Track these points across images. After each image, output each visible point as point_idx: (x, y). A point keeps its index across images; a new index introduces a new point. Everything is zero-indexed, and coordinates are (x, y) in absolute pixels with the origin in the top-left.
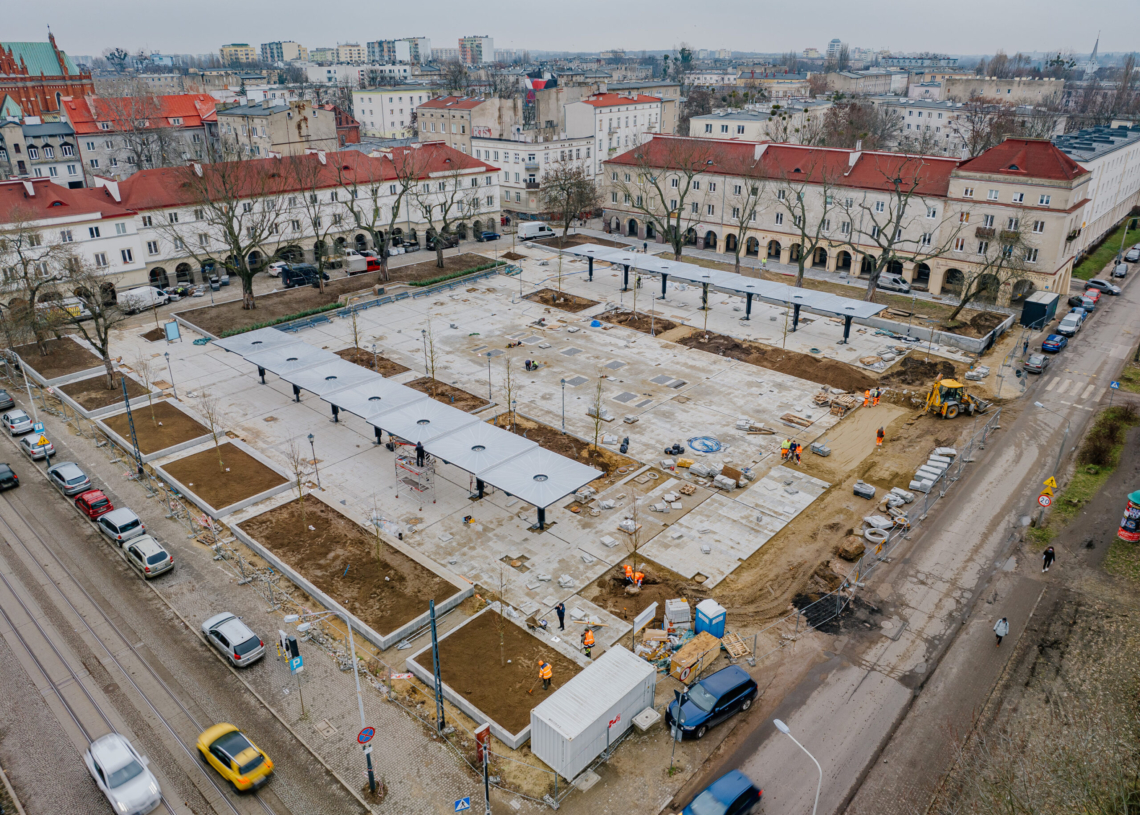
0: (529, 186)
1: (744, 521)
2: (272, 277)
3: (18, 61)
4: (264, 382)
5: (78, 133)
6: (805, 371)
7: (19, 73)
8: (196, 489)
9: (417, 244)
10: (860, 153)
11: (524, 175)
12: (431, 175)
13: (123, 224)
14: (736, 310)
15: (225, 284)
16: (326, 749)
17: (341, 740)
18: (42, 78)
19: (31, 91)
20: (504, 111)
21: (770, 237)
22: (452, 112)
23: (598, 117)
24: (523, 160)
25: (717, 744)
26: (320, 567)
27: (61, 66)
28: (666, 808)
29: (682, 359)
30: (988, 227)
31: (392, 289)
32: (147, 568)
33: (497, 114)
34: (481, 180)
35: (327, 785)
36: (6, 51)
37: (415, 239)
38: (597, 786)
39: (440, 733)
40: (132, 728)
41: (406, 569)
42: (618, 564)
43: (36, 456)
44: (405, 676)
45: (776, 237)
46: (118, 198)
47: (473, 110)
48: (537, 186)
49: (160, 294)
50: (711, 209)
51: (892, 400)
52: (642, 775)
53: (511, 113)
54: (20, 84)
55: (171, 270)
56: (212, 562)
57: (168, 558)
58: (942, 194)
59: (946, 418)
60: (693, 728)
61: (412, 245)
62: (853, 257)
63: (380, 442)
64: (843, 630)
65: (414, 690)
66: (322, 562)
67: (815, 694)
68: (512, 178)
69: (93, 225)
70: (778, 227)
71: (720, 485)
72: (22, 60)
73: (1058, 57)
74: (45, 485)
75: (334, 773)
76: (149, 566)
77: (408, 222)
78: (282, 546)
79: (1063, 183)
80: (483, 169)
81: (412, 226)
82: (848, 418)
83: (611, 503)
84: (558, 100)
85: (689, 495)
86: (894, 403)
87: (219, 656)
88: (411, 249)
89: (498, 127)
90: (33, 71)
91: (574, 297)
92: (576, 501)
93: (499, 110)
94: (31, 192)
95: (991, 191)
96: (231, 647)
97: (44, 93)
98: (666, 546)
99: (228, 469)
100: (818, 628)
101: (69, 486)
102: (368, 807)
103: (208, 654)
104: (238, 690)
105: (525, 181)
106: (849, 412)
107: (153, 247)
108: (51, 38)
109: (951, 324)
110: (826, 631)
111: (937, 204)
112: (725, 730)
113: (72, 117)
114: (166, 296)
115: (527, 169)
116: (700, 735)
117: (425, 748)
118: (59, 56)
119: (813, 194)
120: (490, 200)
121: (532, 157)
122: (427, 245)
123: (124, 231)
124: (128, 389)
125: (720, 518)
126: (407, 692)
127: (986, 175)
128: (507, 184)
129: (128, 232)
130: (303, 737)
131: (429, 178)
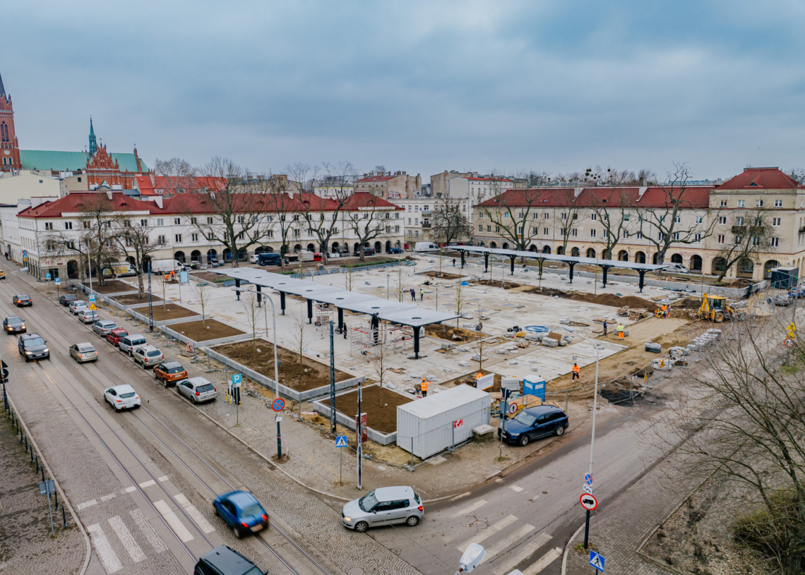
0: (424, 226)
1: (563, 360)
2: (253, 263)
3: (114, 162)
4: (239, 299)
5: (142, 195)
6: (611, 302)
7: (113, 168)
8: (186, 334)
9: (347, 252)
10: (646, 188)
11: (421, 219)
12: (359, 208)
13: (162, 220)
14: (563, 279)
15: (221, 265)
16: (250, 439)
17: (261, 436)
18: (127, 173)
19: (118, 178)
20: (410, 184)
21: (587, 246)
22: (376, 183)
23: (471, 186)
24: (421, 209)
25: (537, 449)
26: (261, 365)
27: (138, 167)
28: (496, 476)
29: (521, 297)
30: (740, 225)
31: (328, 268)
32: (146, 359)
33: (405, 185)
34: (392, 214)
35: (247, 454)
36: (109, 156)
37: (347, 248)
38: (443, 463)
39: (332, 435)
40: (120, 424)
41: (319, 368)
42: (470, 374)
43: (87, 320)
44: (312, 413)
45: (592, 246)
46: (161, 206)
47: (389, 181)
48: (430, 226)
49: (179, 265)
50: (546, 231)
51: (675, 315)
52: (478, 460)
53: (415, 185)
54: (113, 175)
55: (188, 254)
56: (190, 364)
57: (161, 355)
58: (705, 206)
59: (715, 322)
60: (518, 434)
61: (345, 252)
62: (647, 255)
63: (310, 323)
64: (636, 405)
65: (317, 419)
66: (264, 363)
67: (613, 431)
68: (413, 222)
69: (144, 218)
70: (594, 239)
71: (546, 344)
72: (116, 161)
73: (793, 173)
74: (89, 333)
75: (254, 449)
76: (148, 358)
77: (343, 239)
78: (237, 357)
79: (790, 191)
80: (394, 208)
81: (345, 241)
82: (643, 321)
83: (467, 348)
84: (445, 180)
85: (524, 348)
86: (677, 317)
87: (185, 400)
88: (343, 254)
89: (406, 193)
90: (122, 169)
91: (450, 274)
92: (442, 349)
93: (407, 182)
94: (111, 198)
95: (740, 201)
96: (194, 388)
97: (126, 182)
98: (505, 368)
99: (208, 327)
100: (616, 404)
101: (104, 329)
102: (275, 465)
103: (178, 399)
104: (195, 413)
105: (422, 223)
106: (643, 319)
107: (178, 238)
108: (135, 151)
109: (717, 283)
110: (623, 405)
111: (702, 213)
112: (543, 443)
113: (140, 185)
114: (183, 267)
115: (423, 215)
116: (524, 443)
117: (321, 441)
118: (138, 161)
119: (615, 215)
120: (397, 228)
121: (426, 207)
122: (355, 253)
123: (162, 224)
124: (151, 298)
125: (545, 357)
126: (312, 420)
127: (735, 191)
128: (410, 226)
129: (164, 225)
130: (235, 434)
131: (357, 210)
